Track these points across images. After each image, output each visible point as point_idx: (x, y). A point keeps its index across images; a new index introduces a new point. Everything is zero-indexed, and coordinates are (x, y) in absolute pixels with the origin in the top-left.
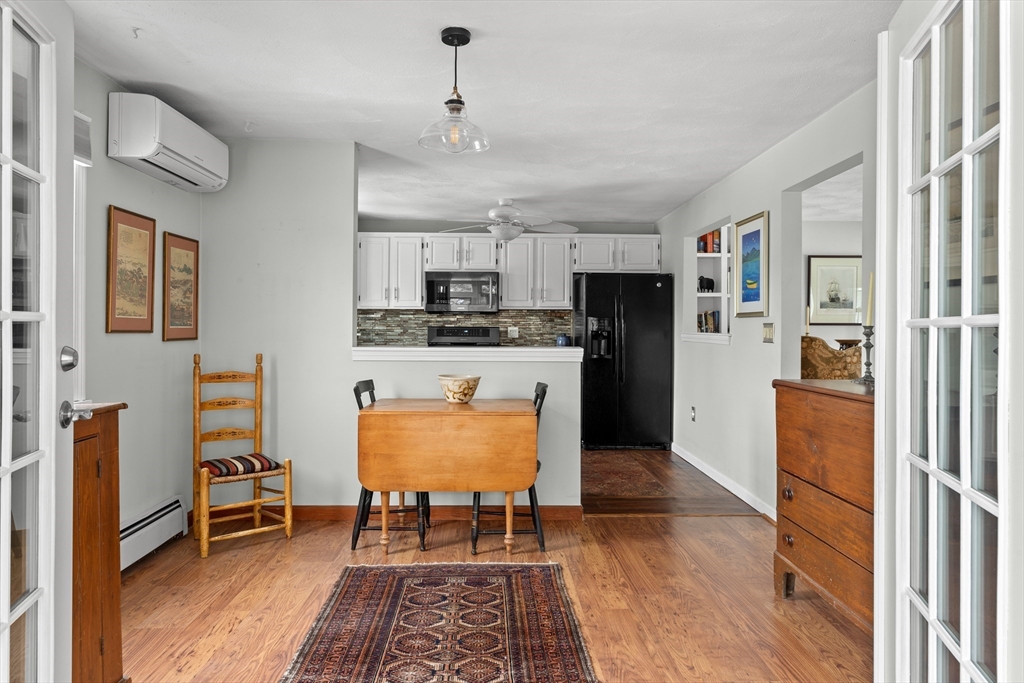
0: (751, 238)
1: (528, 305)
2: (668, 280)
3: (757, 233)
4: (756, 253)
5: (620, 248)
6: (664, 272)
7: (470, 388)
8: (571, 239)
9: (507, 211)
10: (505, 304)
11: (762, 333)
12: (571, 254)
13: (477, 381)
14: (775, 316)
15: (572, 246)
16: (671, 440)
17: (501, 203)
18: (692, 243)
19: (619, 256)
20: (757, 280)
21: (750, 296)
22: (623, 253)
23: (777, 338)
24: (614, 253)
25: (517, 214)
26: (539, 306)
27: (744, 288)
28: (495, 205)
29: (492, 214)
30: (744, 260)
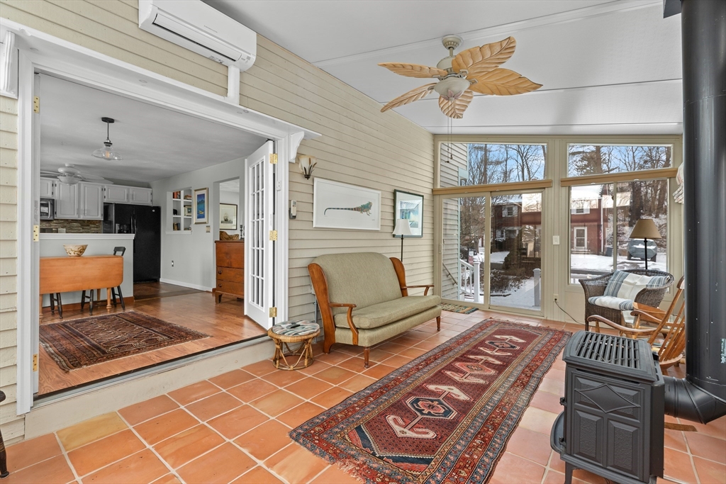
0: (201, 197)
1: (75, 217)
2: (158, 209)
3: (204, 195)
4: (203, 202)
5: (131, 192)
6: (155, 204)
7: (83, 249)
8: (102, 186)
9: (71, 170)
10: (59, 216)
11: (206, 229)
12: (102, 194)
13: (86, 246)
14: (211, 223)
15: (103, 190)
16: (160, 277)
17: (67, 165)
18: (170, 195)
19: (130, 197)
20: (204, 211)
21: (200, 216)
22: (133, 195)
23: (212, 230)
24: (128, 195)
25: (79, 172)
26: (82, 217)
27: (198, 213)
28: (63, 166)
29: (61, 170)
30: (198, 204)
